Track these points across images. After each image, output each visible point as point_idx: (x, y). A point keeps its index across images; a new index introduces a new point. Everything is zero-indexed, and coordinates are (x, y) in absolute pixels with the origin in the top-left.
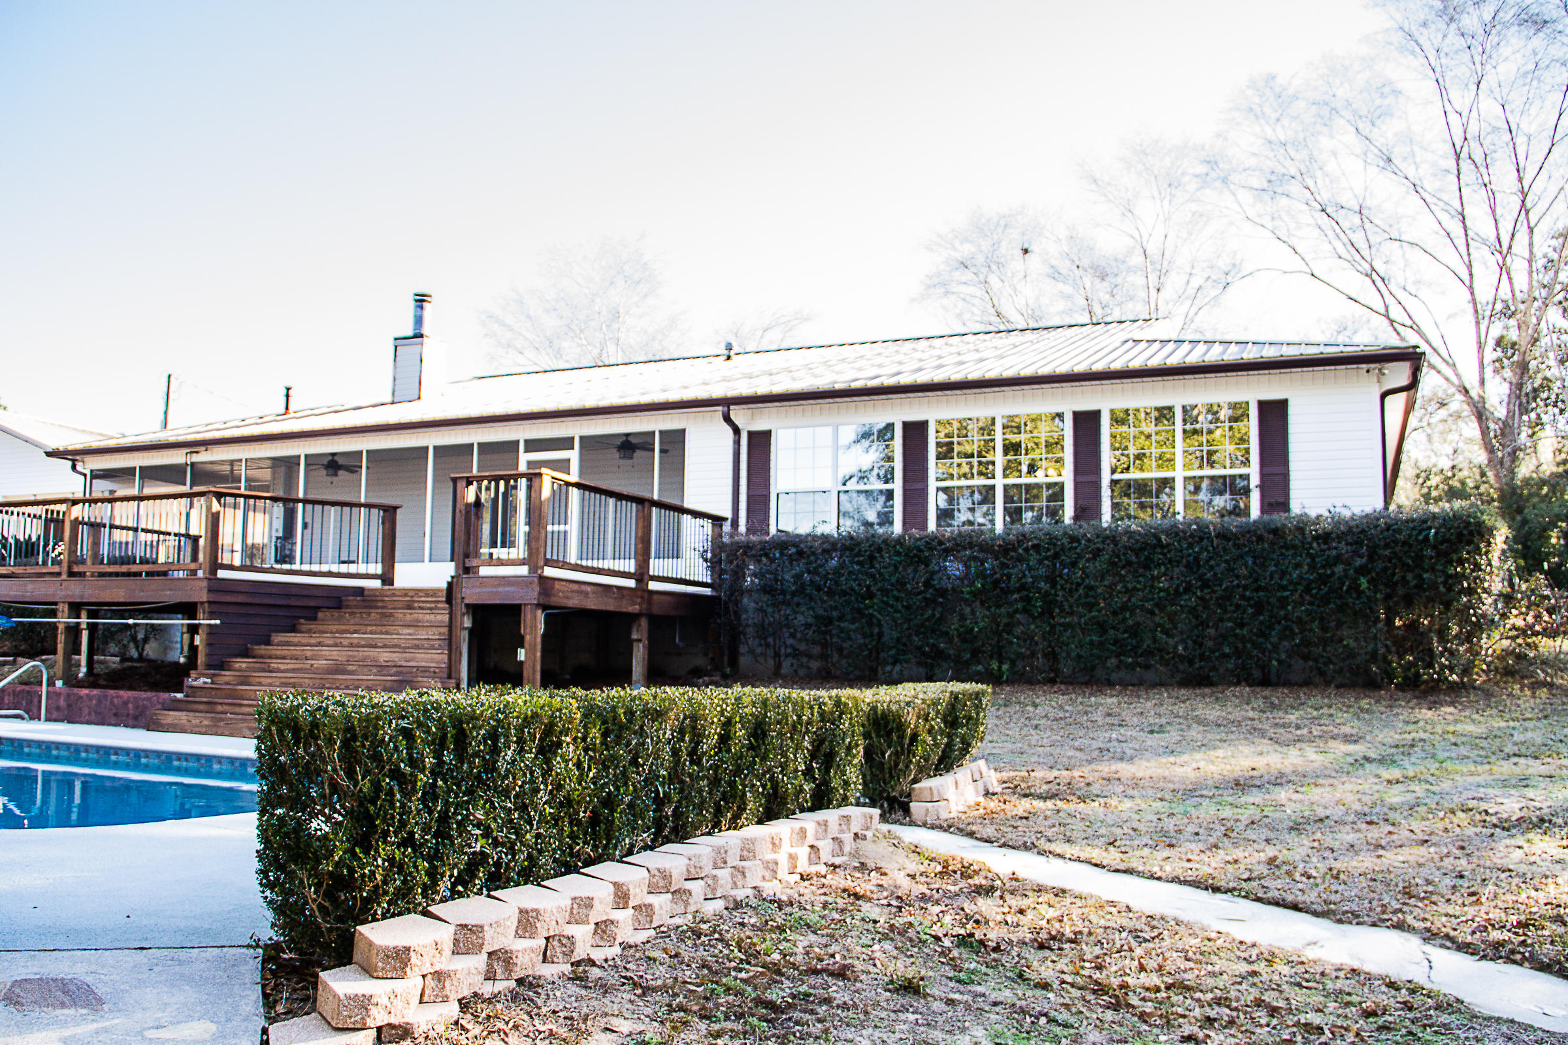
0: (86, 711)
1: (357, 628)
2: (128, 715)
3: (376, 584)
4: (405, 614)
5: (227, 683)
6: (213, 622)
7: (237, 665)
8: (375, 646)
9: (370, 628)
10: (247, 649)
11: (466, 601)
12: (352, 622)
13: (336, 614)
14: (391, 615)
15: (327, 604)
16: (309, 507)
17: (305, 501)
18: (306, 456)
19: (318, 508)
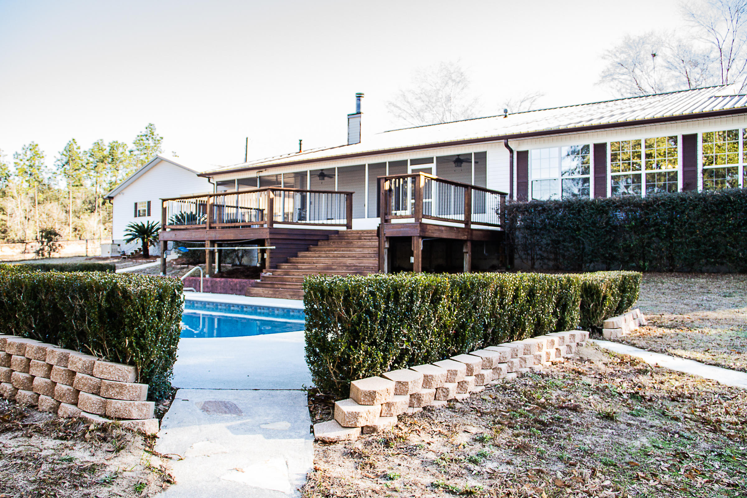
0: (219, 288)
1: (336, 249)
2: (237, 290)
3: (344, 228)
4: (358, 242)
5: (279, 275)
6: (272, 247)
7: (283, 267)
8: (345, 257)
9: (342, 249)
10: (287, 259)
11: (387, 235)
12: (334, 246)
13: (326, 243)
14: (351, 243)
15: (323, 238)
16: (313, 194)
17: (311, 192)
18: (310, 171)
19: (317, 194)
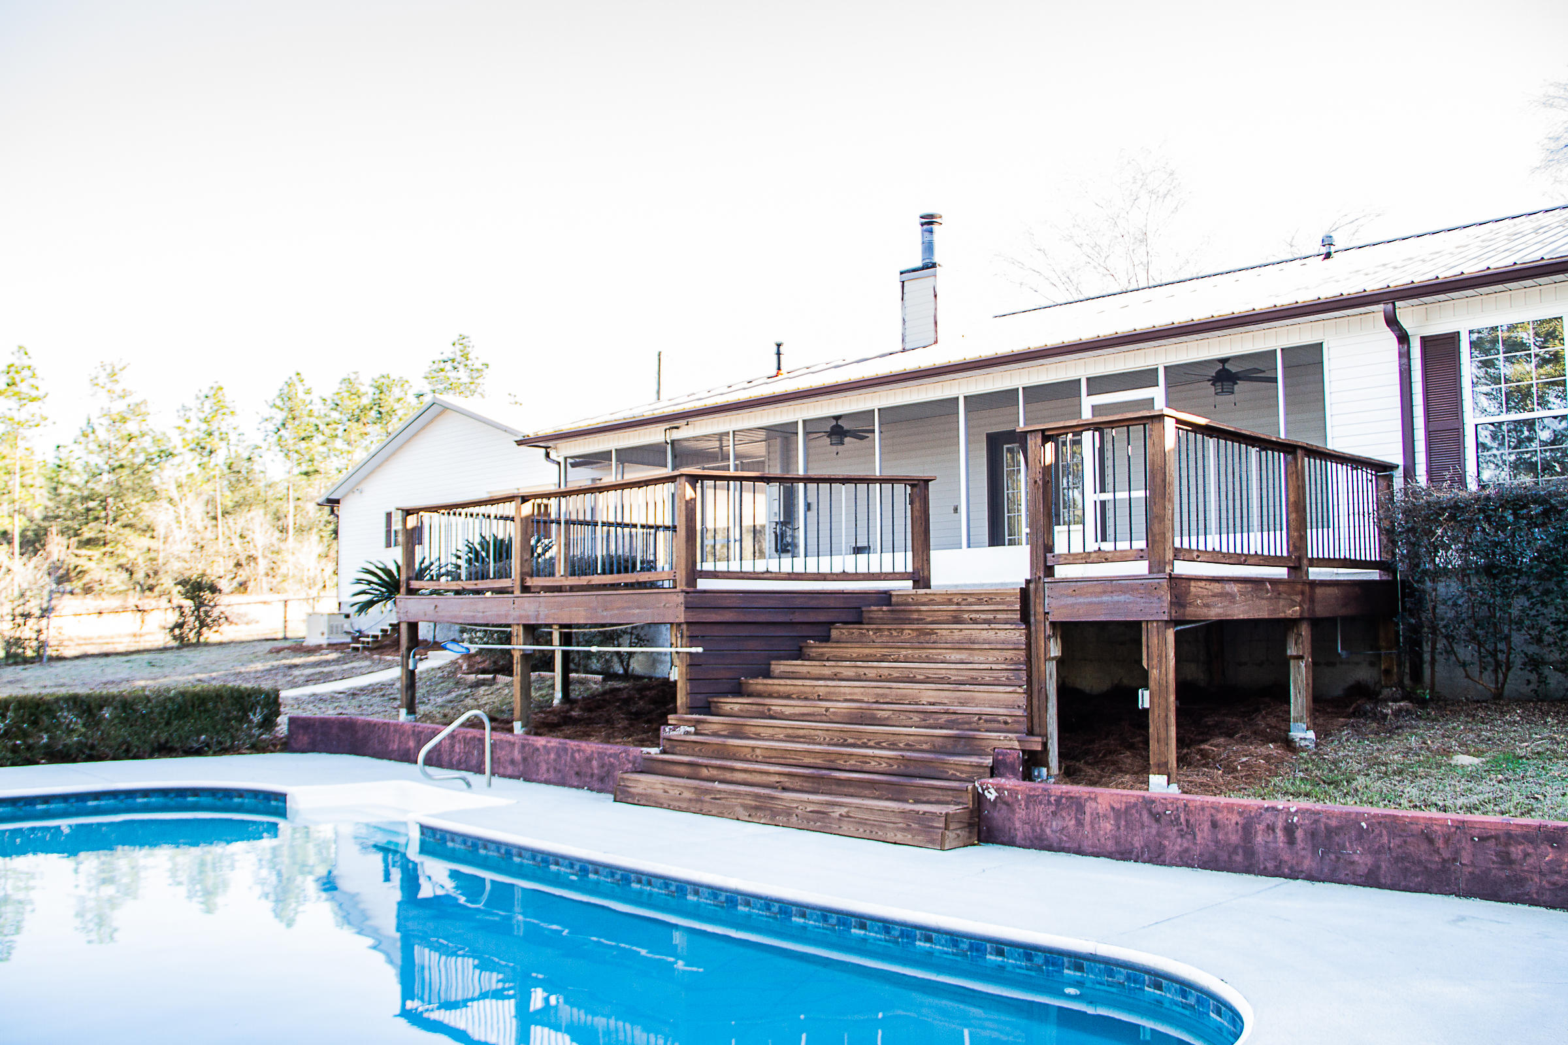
0: (544, 766)
1: (885, 653)
2: (592, 775)
3: (907, 586)
4: (951, 631)
5: (715, 734)
6: (693, 650)
7: (727, 707)
8: (913, 681)
9: (903, 653)
10: (739, 685)
11: (1051, 617)
12: (878, 644)
13: (856, 632)
14: (932, 632)
15: (844, 618)
16: (812, 487)
17: (807, 480)
18: (804, 421)
19: (824, 487)
